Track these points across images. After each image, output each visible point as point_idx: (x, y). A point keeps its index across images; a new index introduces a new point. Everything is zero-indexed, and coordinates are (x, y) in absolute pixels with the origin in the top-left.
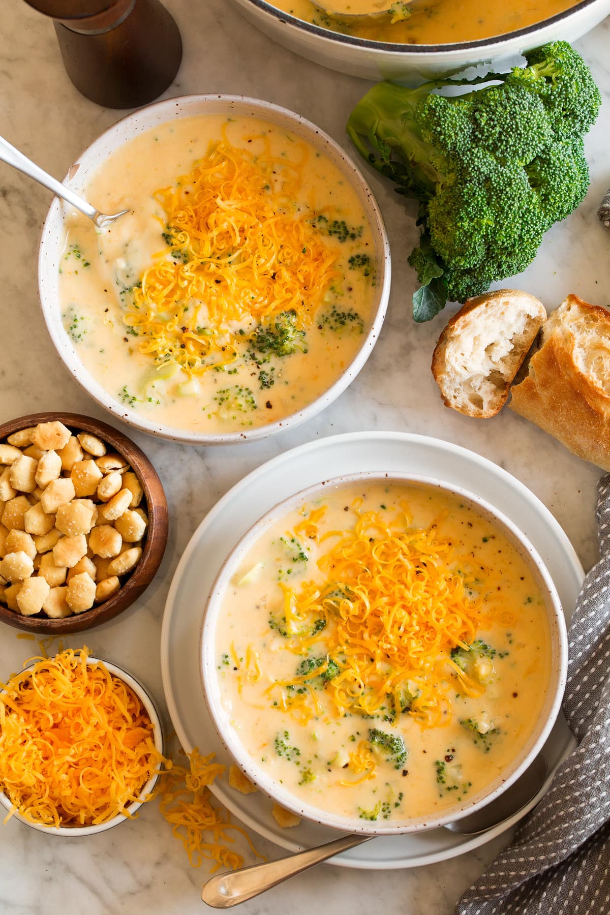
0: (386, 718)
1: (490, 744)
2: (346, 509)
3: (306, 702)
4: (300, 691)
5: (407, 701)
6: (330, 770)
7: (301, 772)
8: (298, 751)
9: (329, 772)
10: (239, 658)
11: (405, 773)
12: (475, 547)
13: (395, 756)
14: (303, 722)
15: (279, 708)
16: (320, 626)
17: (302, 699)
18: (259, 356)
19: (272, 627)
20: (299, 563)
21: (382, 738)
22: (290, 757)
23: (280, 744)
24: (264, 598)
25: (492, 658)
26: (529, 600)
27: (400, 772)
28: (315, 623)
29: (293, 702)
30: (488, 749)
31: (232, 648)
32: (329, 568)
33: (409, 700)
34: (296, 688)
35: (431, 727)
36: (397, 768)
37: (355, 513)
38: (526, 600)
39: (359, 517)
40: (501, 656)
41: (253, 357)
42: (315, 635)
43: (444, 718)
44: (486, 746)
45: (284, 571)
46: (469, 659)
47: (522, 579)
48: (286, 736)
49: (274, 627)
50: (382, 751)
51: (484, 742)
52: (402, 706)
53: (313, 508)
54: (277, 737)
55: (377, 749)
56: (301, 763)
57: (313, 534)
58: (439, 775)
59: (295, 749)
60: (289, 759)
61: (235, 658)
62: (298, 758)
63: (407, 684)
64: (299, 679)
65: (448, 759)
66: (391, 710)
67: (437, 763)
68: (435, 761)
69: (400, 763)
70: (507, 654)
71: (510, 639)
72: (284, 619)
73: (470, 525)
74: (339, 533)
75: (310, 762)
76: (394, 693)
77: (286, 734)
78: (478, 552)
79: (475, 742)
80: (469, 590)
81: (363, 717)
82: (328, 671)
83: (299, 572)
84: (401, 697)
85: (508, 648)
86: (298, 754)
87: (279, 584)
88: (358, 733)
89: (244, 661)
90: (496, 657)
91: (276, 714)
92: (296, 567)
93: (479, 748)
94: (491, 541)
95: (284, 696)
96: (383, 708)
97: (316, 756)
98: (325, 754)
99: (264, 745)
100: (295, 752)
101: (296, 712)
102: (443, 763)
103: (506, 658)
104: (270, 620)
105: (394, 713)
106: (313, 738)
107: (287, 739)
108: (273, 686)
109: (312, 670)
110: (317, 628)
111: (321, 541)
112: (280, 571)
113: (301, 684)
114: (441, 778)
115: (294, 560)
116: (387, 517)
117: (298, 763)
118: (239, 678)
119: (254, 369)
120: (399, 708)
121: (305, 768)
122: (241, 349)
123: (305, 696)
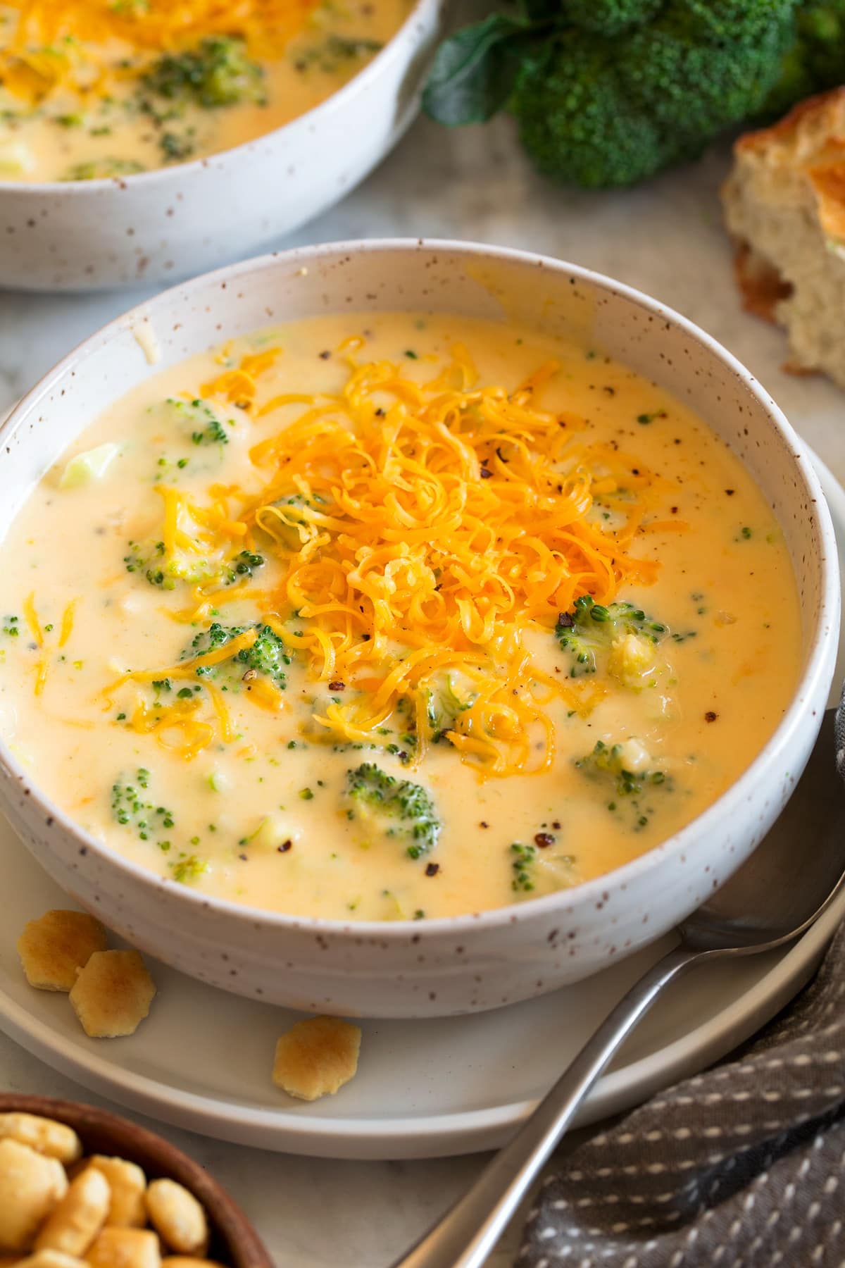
0: (392, 749)
1: (650, 811)
2: (324, 356)
3: (198, 716)
4: (185, 693)
5: (445, 714)
6: (243, 858)
7: (171, 865)
8: (169, 814)
9: (241, 861)
10: (43, 623)
11: (432, 870)
12: (621, 432)
13: (409, 824)
14: (184, 754)
15: (130, 726)
16: (245, 565)
17: (187, 710)
18: (160, 106)
19: (130, 569)
20: (206, 445)
21: (380, 786)
22: (146, 831)
23: (126, 794)
24: (118, 515)
25: (655, 640)
26: (746, 533)
27: (421, 866)
28: (235, 559)
29: (164, 716)
30: (643, 822)
31: (29, 607)
32: (277, 464)
33: (451, 715)
34: (176, 687)
35: (499, 775)
36: (414, 854)
37: (346, 363)
38: (739, 534)
39: (353, 370)
40: (678, 639)
41: (146, 108)
42: (232, 585)
43: (536, 758)
44: (638, 813)
45: (171, 460)
46: (599, 642)
47: (730, 493)
48: (140, 778)
49: (135, 567)
50: (375, 813)
51: (634, 803)
52: (432, 726)
53: (248, 351)
54: (119, 781)
55: (364, 810)
56: (173, 844)
57: (243, 397)
58: (516, 873)
59: (161, 811)
60: (143, 837)
61: (35, 624)
62: (166, 835)
63: (448, 678)
64: (184, 667)
65: (542, 841)
66: (405, 735)
67: (515, 848)
68: (509, 844)
69: (422, 842)
70: (693, 635)
71: (700, 604)
72: (161, 547)
73: (611, 391)
74: (306, 399)
75: (195, 841)
76: (415, 694)
77: (141, 777)
78: (626, 444)
79: (612, 807)
80: (602, 510)
81: (335, 749)
82: (256, 645)
83: (206, 467)
84: (432, 706)
85: (695, 623)
86: (168, 823)
87: (157, 489)
88: (320, 783)
89: (55, 635)
90: (665, 639)
91: (121, 736)
92: (200, 455)
93: (620, 819)
94: (658, 423)
95: (144, 699)
96: (385, 732)
97: (212, 828)
98: (233, 821)
99: (85, 801)
100: (162, 818)
101: (172, 735)
102: (531, 849)
103: (690, 645)
104: (126, 555)
105: (411, 741)
106: (208, 787)
107: (144, 785)
108: (119, 682)
109: (218, 646)
110: (240, 570)
111: (263, 413)
112: (161, 462)
113: (191, 678)
114: (522, 879)
115: (197, 438)
116: (419, 376)
117: (165, 846)
118: (39, 666)
119: (147, 128)
120: (424, 729)
121: (182, 855)
122: (122, 91)
123: (197, 704)
